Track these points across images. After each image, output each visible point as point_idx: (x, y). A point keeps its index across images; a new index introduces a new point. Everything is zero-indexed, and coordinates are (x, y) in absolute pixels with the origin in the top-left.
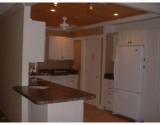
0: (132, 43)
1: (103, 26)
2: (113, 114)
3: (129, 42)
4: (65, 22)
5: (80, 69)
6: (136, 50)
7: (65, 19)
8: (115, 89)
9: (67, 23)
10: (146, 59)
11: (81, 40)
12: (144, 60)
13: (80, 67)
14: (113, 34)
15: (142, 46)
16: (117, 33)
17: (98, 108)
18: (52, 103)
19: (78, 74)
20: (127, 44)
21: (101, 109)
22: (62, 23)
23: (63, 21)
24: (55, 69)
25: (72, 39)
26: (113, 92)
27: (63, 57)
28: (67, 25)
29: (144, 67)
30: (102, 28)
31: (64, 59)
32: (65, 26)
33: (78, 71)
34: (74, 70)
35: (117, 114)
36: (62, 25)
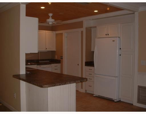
0: (109, 35)
1: (83, 21)
2: (94, 95)
3: (106, 35)
4: (51, 18)
5: (62, 59)
6: (113, 41)
7: (51, 15)
8: (95, 75)
9: (52, 18)
10: (121, 48)
11: (62, 33)
12: (120, 49)
13: (62, 57)
14: (91, 27)
15: (118, 38)
16: (96, 27)
17: (80, 92)
18: (55, 86)
19: (60, 63)
20: (105, 36)
21: (83, 93)
22: (49, 18)
23: (49, 17)
24: (39, 59)
25: (54, 32)
26: (94, 77)
27: (46, 49)
28: (53, 20)
29: (120, 55)
30: (82, 23)
31: (48, 50)
32: (51, 21)
33: (60, 60)
34: (57, 60)
35: (97, 96)
36: (48, 20)
